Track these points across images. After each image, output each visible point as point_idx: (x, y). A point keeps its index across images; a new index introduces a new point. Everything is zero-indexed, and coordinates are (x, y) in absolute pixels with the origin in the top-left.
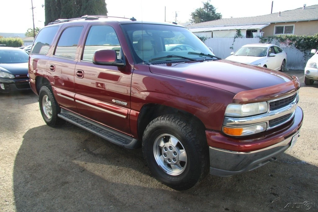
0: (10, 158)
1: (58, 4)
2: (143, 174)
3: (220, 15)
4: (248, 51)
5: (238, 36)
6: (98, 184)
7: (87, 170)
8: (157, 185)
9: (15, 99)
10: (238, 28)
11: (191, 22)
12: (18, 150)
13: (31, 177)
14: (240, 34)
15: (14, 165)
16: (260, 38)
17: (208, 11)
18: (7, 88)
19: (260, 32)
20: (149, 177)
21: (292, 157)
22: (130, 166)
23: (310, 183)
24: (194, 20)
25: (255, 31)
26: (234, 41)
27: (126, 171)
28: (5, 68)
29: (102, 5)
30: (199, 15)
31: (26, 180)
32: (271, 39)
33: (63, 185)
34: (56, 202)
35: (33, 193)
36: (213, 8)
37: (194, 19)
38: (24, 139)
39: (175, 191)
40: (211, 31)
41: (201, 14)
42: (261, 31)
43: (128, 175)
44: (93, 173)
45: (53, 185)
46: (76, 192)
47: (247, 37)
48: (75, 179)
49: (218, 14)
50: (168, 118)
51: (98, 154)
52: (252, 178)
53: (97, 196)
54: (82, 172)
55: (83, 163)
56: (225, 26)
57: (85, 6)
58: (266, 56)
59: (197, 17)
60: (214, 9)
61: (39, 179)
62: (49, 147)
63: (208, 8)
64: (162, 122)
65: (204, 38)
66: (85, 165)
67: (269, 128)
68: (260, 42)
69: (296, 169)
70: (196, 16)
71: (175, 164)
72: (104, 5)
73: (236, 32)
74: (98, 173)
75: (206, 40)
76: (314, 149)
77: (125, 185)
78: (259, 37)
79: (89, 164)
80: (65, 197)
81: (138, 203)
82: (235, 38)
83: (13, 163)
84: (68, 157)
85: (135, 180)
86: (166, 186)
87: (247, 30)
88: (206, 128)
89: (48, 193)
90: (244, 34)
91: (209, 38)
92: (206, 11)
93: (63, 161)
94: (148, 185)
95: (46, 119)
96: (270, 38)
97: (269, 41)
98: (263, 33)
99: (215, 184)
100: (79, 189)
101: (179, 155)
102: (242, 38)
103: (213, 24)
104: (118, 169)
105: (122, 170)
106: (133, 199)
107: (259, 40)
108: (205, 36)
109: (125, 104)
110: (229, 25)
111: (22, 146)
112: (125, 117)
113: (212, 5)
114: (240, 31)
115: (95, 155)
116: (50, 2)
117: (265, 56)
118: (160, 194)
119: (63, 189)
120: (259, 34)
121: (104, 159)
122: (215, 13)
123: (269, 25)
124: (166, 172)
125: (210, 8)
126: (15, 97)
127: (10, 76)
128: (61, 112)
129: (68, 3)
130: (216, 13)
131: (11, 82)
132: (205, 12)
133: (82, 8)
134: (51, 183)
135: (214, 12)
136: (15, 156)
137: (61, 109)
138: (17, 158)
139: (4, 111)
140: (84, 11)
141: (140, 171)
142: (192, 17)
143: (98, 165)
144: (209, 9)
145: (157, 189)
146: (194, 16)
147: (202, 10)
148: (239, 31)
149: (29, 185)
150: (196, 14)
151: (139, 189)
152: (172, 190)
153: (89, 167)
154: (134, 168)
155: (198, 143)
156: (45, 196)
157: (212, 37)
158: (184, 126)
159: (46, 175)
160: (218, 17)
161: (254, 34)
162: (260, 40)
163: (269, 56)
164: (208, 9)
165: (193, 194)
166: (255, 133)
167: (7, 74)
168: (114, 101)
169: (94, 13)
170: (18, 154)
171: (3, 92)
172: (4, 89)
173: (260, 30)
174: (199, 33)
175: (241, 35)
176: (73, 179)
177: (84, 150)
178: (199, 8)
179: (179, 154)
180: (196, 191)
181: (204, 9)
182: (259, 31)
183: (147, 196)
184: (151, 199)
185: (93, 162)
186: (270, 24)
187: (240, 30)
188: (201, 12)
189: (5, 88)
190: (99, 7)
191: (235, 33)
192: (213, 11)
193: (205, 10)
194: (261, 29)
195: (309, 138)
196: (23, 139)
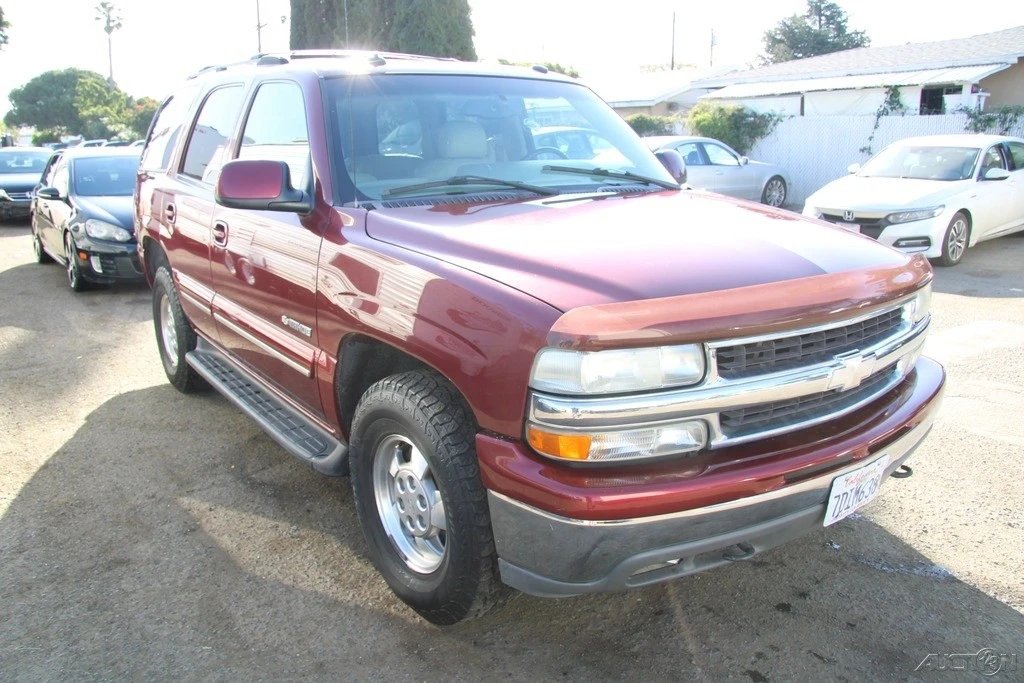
0: (18, 476)
1: (327, 11)
2: (359, 558)
3: (864, 36)
4: (914, 161)
5: (892, 109)
6: (208, 574)
7: (202, 531)
8: (378, 598)
9: (127, 303)
10: (893, 81)
11: (763, 62)
12: (51, 456)
13: (39, 538)
14: (898, 102)
15: (14, 497)
16: (970, 116)
17: (821, 26)
18: (107, 268)
19: (973, 92)
20: (368, 571)
21: (908, 547)
22: (334, 530)
23: (916, 650)
24: (771, 56)
25: (955, 89)
26: (876, 128)
27: (313, 545)
28: (110, 213)
29: (458, 11)
30: (788, 38)
31: (21, 545)
32: (1010, 116)
33: (109, 569)
34: (62, 617)
35: (19, 584)
36: (840, 14)
37: (772, 53)
38: (85, 422)
39: (427, 623)
40: (799, 93)
41: (794, 34)
42: (975, 88)
43: (310, 557)
44: (214, 541)
45: (84, 565)
46: (134, 592)
47: (921, 113)
48: (154, 552)
49: (857, 33)
50: (399, 385)
51: (263, 484)
52: (709, 610)
53: (184, 612)
54: (186, 534)
55: (205, 506)
56: (850, 75)
57: (403, 15)
58: (970, 177)
59: (782, 46)
60: (843, 18)
61: (57, 544)
62: (140, 451)
63: (820, 15)
64: (387, 394)
65: (775, 118)
66: (208, 513)
67: (720, 440)
68: (967, 128)
69: (893, 594)
70: (781, 41)
71: (426, 536)
72: (462, 11)
73: (885, 95)
74: (229, 543)
75: (780, 123)
76: (1010, 525)
77: (283, 586)
78: (966, 110)
79: (221, 512)
80: (95, 604)
81: (286, 649)
82: (879, 116)
83: (17, 492)
84: (173, 486)
85: (322, 576)
86: (405, 606)
87: (921, 87)
88: (481, 424)
89: (56, 589)
90: (912, 100)
91: (792, 116)
92: (814, 23)
93: (153, 497)
94: (351, 595)
95: (168, 365)
96: (1006, 112)
97: (1003, 122)
98: (987, 98)
99: (570, 616)
100: (148, 584)
101: (431, 508)
102: (903, 114)
103: (809, 70)
104: (295, 534)
105: (302, 538)
106: (282, 632)
107: (963, 120)
108: (777, 111)
109: (307, 331)
110: (862, 71)
111: (70, 443)
112: (306, 372)
113: (834, 5)
114: (900, 89)
115: (254, 485)
116: (304, 6)
117: (968, 178)
118: (371, 630)
119: (103, 579)
120: (970, 100)
121: (271, 501)
122: (844, 31)
123: (1013, 65)
124: (406, 559)
125: (828, 13)
126: (130, 298)
127: (117, 232)
128: (198, 349)
129: (355, 8)
130: (848, 31)
131: (118, 251)
132: (810, 29)
133: (396, 21)
134: (83, 558)
135: (840, 29)
136: (35, 470)
137: (198, 338)
138: (35, 477)
139: (81, 336)
140: (399, 32)
141: (355, 548)
142: (764, 45)
143: (244, 516)
144: (826, 16)
145: (372, 610)
146: (773, 41)
147: (799, 23)
148: (894, 92)
149: (20, 560)
150: (778, 37)
151: (318, 603)
152: (419, 619)
153: (214, 520)
154: (341, 537)
155: (470, 476)
156: (44, 597)
157: (802, 114)
158: (435, 415)
159: (84, 535)
160: (854, 43)
161: (949, 100)
162: (970, 120)
163: (982, 177)
164: (823, 18)
165: (475, 643)
166: (650, 455)
167: (112, 228)
168: (285, 320)
169: (429, 36)
170: (45, 467)
171: (99, 281)
172: (101, 271)
173: (975, 85)
174: (757, 100)
175: (901, 106)
176: (150, 551)
177: (229, 467)
178: (791, 15)
179: (432, 503)
180: (490, 633)
181: (808, 16)
182: (967, 90)
183: (327, 630)
184: (335, 642)
185: (235, 505)
186: (1016, 61)
187: (897, 87)
188: (796, 28)
189: (103, 268)
190: (445, 18)
191: (880, 99)
192: (840, 22)
193: (809, 22)
194: (976, 81)
195: (1015, 484)
196: (81, 422)
